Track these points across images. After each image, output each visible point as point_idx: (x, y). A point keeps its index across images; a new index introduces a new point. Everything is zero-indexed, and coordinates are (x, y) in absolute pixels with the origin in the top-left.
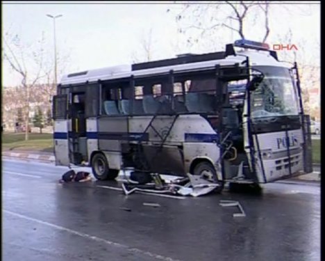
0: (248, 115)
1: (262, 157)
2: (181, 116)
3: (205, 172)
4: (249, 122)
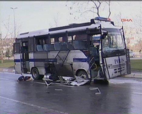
1: (108, 68)
2: (71, 51)
3: (83, 75)
4: (102, 53)
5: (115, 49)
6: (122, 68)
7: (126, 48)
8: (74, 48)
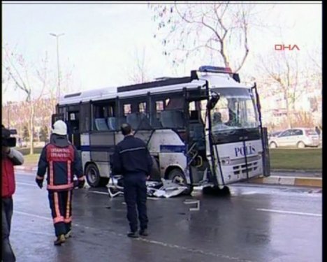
0: (210, 129)
1: (221, 163)
2: (157, 131)
3: (177, 178)
4: (210, 134)
5: (237, 128)
6: (250, 165)
7: (261, 126)
8: (161, 125)
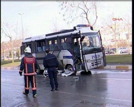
0: (82, 49)
1: (87, 62)
2: (61, 51)
3: (70, 68)
4: (82, 51)
5: (92, 48)
6: (98, 62)
7: (102, 47)
8: (63, 48)
